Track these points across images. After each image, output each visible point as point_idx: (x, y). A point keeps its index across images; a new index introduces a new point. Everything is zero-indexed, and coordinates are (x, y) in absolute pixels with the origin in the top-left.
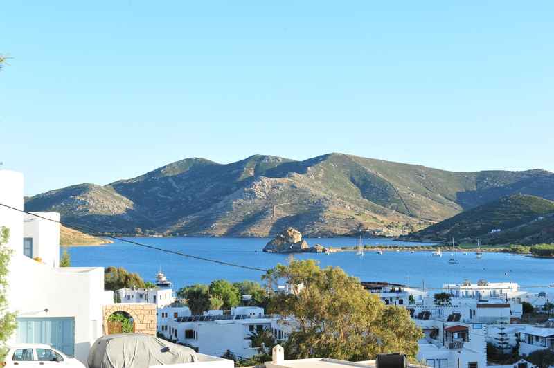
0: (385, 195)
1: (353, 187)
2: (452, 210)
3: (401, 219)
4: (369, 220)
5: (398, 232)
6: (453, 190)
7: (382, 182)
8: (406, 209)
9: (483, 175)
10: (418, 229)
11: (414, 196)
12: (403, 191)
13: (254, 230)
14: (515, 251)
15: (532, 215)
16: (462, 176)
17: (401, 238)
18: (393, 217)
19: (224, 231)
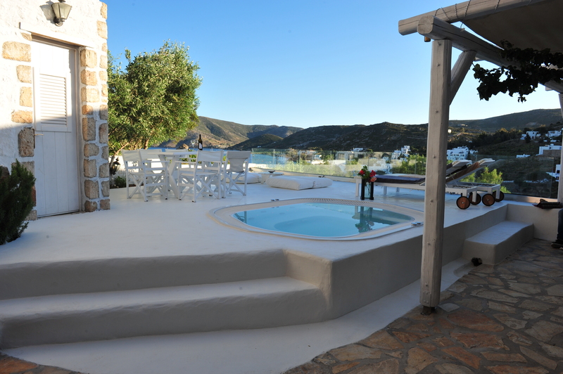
0: (220, 133)
1: (208, 129)
2: (244, 139)
3: (226, 142)
4: (214, 142)
5: (224, 147)
6: (245, 132)
7: (218, 128)
8: (227, 138)
9: (255, 126)
10: (231, 146)
11: (230, 133)
12: (226, 131)
13: (169, 145)
14: (266, 154)
15: (272, 141)
16: (248, 127)
17: (225, 149)
18: (222, 141)
19: (158, 145)
